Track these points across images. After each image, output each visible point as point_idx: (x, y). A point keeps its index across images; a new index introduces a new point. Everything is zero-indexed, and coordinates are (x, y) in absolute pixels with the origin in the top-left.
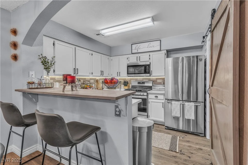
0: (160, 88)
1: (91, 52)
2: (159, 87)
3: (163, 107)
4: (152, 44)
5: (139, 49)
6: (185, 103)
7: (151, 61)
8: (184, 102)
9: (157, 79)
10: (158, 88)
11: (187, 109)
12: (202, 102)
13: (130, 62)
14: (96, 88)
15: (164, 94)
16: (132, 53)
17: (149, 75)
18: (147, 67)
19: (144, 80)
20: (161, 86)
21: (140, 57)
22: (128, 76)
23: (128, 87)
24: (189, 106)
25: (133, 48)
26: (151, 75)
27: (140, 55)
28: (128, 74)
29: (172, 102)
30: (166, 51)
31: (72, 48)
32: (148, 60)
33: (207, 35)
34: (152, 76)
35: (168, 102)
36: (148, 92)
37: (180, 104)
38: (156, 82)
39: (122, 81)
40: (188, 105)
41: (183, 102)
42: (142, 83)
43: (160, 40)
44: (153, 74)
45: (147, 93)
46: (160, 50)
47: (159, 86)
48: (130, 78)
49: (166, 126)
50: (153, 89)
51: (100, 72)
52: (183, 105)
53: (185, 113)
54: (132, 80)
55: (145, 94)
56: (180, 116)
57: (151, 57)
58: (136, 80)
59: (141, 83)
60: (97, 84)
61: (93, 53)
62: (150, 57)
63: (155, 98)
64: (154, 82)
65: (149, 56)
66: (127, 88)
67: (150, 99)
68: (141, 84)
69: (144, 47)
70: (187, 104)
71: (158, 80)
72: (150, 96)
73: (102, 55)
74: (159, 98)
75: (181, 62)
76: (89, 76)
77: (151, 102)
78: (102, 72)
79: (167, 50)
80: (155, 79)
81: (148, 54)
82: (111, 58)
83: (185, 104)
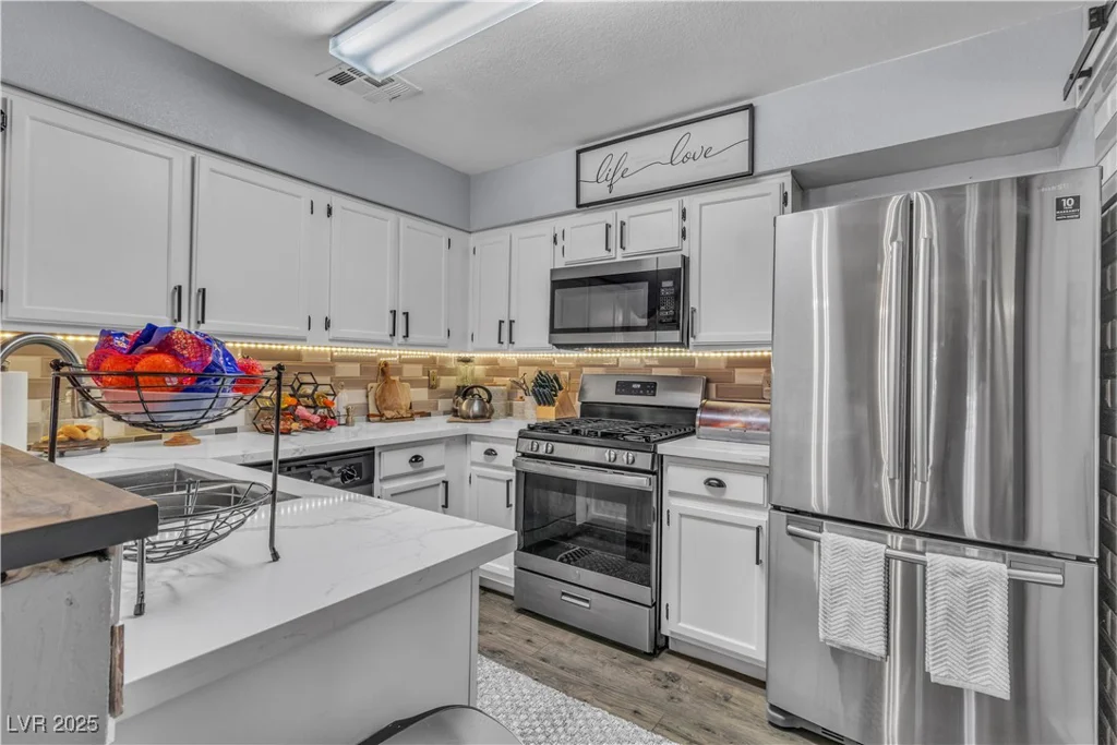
0: (748, 425)
1: (322, 198)
2: (743, 419)
3: (758, 562)
4: (700, 135)
5: (619, 174)
6: (929, 557)
7: (690, 247)
8: (919, 542)
9: (734, 364)
10: (733, 422)
11: (941, 607)
12: (1080, 559)
13: (568, 258)
14: (373, 410)
15: (767, 472)
16: (579, 206)
17: (675, 336)
18: (665, 284)
19: (655, 372)
20: (752, 414)
21: (623, 224)
22: (559, 346)
23: (557, 411)
24: (958, 582)
25: (588, 172)
26: (691, 340)
27: (624, 212)
28: (553, 330)
29: (820, 531)
30: (787, 179)
31: (167, 162)
32: (674, 241)
33: (1085, 68)
34: (699, 347)
35: (790, 533)
36: (664, 448)
37: (888, 559)
38: (727, 385)
39: (531, 374)
40: (955, 574)
41: (913, 542)
42: (639, 389)
43: (751, 108)
44: (704, 333)
45: (654, 452)
46: (750, 175)
47: (743, 412)
48: (579, 359)
49: (773, 707)
50: (701, 430)
51: (389, 317)
52: (910, 566)
53: (929, 638)
54: (586, 370)
55: (643, 460)
56: (883, 652)
57: (691, 224)
58: (611, 369)
59: (634, 386)
60: (383, 390)
61: (338, 202)
62: (685, 224)
63: (704, 491)
64: (713, 386)
65: (676, 214)
66: (549, 414)
67: (672, 493)
68: (637, 393)
69: (647, 161)
70: (939, 562)
71: (737, 370)
72: (675, 477)
73: (404, 220)
74: (730, 494)
75: (900, 238)
76: (303, 340)
77: (681, 515)
78: (401, 320)
79: (794, 173)
80: (723, 365)
81: (672, 204)
82: (473, 240)
83: (924, 565)
